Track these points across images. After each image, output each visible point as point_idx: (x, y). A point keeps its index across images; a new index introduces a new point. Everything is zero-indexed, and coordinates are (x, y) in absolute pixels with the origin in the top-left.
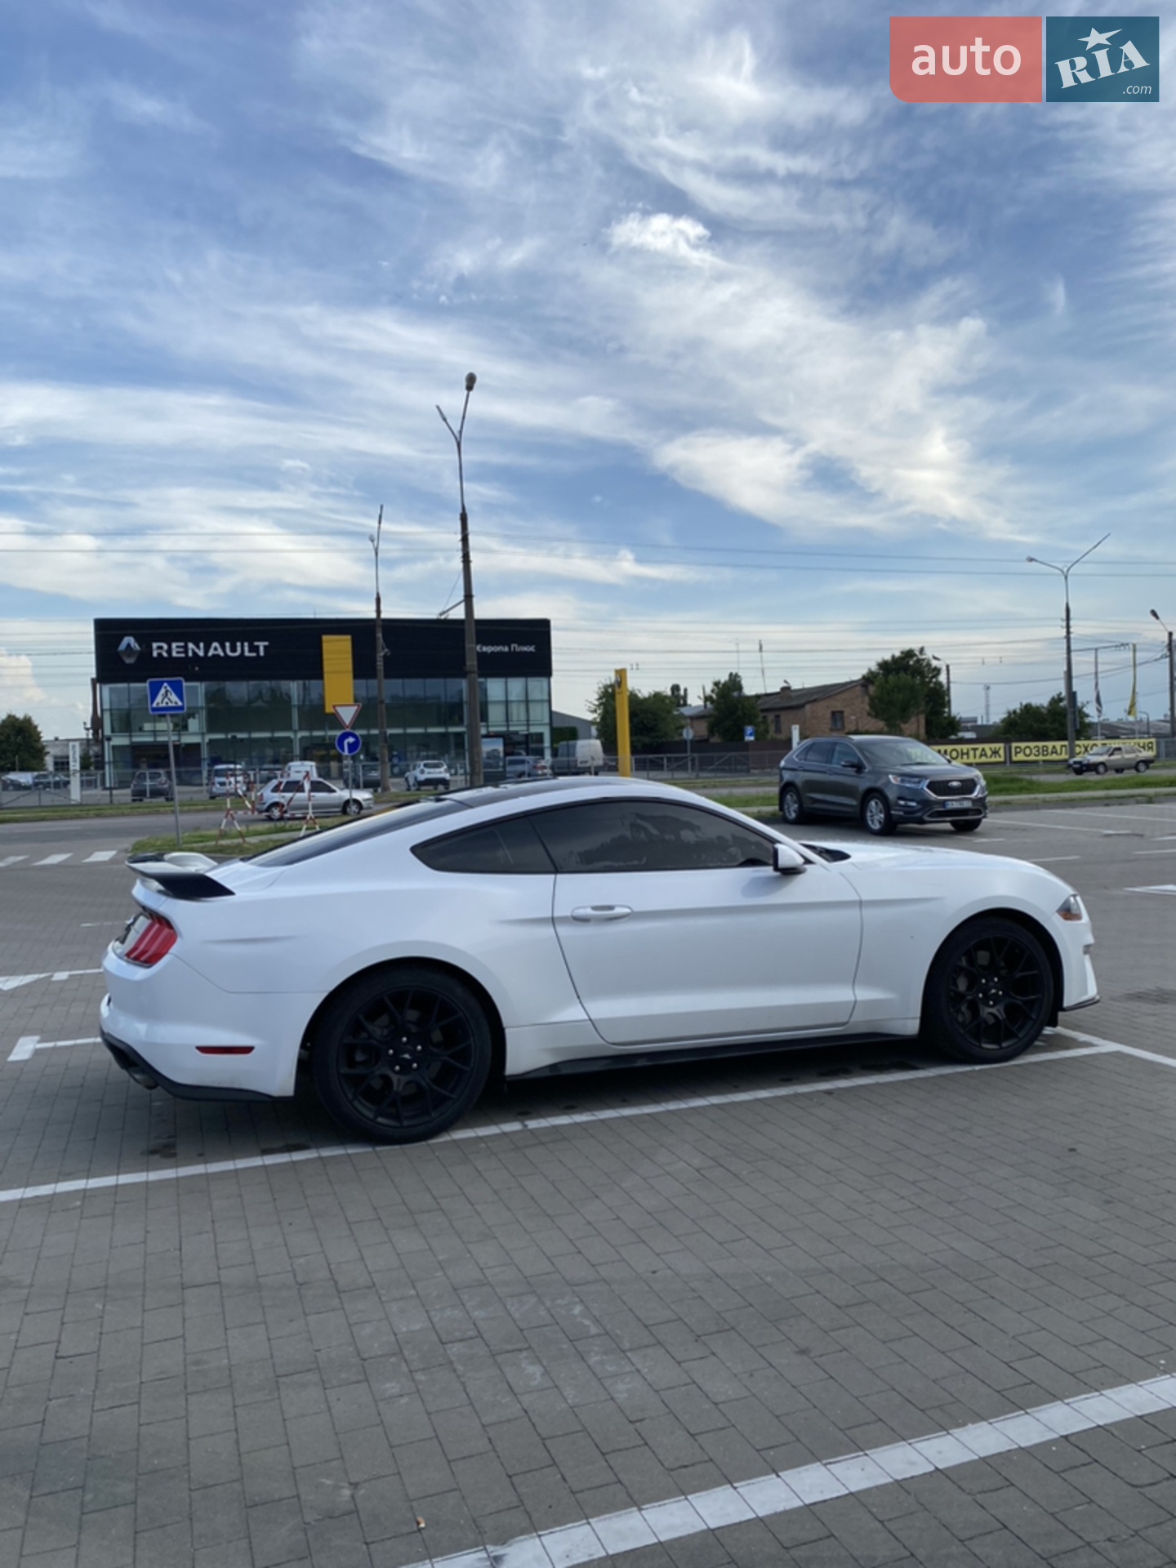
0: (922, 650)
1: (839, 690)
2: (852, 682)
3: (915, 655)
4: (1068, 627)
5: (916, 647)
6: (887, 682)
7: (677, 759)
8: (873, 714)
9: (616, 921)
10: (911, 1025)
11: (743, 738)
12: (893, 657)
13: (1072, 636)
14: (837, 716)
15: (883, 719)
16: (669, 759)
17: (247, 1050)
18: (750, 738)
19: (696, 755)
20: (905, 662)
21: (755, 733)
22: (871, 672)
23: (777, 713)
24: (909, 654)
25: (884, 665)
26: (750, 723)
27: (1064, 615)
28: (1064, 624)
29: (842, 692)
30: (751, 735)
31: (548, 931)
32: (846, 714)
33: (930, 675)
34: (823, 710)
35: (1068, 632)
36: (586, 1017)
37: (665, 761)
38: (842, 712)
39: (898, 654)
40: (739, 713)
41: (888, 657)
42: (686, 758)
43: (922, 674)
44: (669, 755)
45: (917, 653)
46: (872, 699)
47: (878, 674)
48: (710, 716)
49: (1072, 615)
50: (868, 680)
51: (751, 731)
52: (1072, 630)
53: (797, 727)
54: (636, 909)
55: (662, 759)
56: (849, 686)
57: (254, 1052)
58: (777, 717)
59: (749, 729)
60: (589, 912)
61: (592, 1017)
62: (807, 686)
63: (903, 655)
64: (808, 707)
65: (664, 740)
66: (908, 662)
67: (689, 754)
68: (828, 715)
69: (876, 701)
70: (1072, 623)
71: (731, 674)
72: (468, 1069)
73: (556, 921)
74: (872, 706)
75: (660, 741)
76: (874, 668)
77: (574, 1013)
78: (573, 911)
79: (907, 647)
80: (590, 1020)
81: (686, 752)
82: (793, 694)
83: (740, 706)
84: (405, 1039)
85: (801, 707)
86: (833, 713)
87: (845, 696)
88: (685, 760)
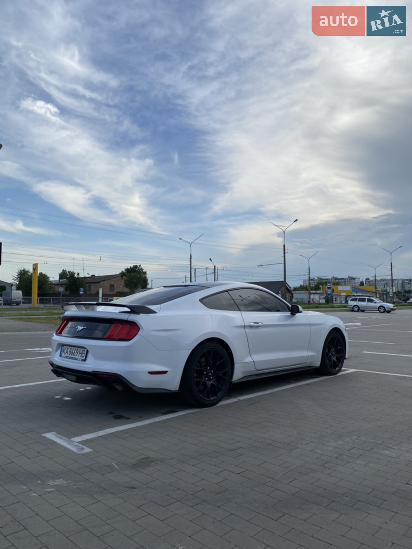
0: (140, 266)
1: (113, 277)
2: (116, 275)
3: (138, 267)
4: (191, 261)
5: (138, 265)
6: (131, 275)
7: (56, 299)
8: (126, 286)
9: (259, 328)
10: (318, 364)
11: (79, 293)
12: (131, 267)
13: (192, 264)
14: (112, 286)
15: (128, 288)
16: (53, 299)
17: (165, 372)
18: (82, 293)
19: (64, 298)
20: (134, 269)
21: (84, 291)
22: (122, 272)
23: (90, 284)
24: (136, 267)
25: (127, 270)
26: (82, 287)
27: (190, 257)
28: (190, 260)
29: (114, 278)
30: (82, 291)
31: (243, 330)
32: (115, 286)
33: (142, 274)
34: (107, 284)
35: (191, 263)
36: (252, 361)
37: (52, 299)
38: (113, 285)
39: (132, 266)
40: (78, 283)
41: (129, 267)
42: (60, 298)
43: (139, 273)
44: (53, 297)
45: (138, 266)
46: (125, 281)
47: (125, 272)
48: (66, 284)
49: (192, 258)
50: (122, 274)
51: (82, 290)
52: (192, 262)
53: (101, 289)
54: (264, 324)
55: (50, 299)
56: (116, 276)
57: (167, 373)
58: (90, 285)
59: (82, 289)
60: (253, 324)
61: (254, 360)
62: (101, 275)
63: (134, 267)
64: (102, 283)
65: (45, 292)
66: (135, 269)
67: (61, 297)
68: (109, 286)
69: (127, 282)
70: (192, 260)
71: (63, 270)
72: (226, 378)
73: (245, 327)
74: (125, 283)
75: (44, 292)
76: (124, 270)
77: (249, 359)
78: (249, 324)
79: (135, 265)
80: (254, 362)
81: (60, 296)
82: (96, 278)
83: (78, 281)
84: (209, 368)
85: (99, 282)
86: (111, 285)
87: (114, 279)
88: (59, 300)
